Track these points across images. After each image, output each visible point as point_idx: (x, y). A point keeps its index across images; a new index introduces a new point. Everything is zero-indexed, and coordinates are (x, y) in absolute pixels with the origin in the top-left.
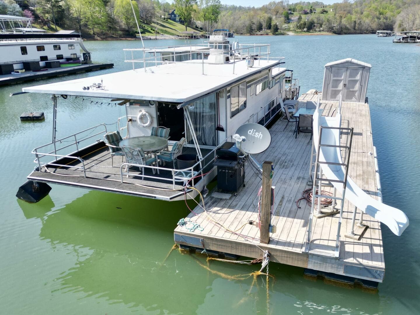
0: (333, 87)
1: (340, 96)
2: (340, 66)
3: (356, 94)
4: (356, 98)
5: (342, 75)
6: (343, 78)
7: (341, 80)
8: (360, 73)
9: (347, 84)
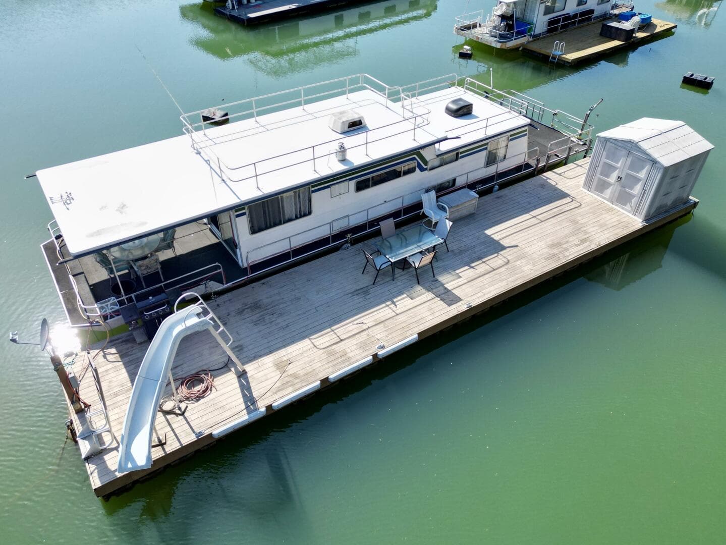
0: (602, 174)
1: (608, 192)
2: (620, 144)
3: (633, 201)
4: (631, 207)
5: (620, 160)
6: (619, 165)
7: (615, 168)
8: (646, 168)
9: (623, 178)
